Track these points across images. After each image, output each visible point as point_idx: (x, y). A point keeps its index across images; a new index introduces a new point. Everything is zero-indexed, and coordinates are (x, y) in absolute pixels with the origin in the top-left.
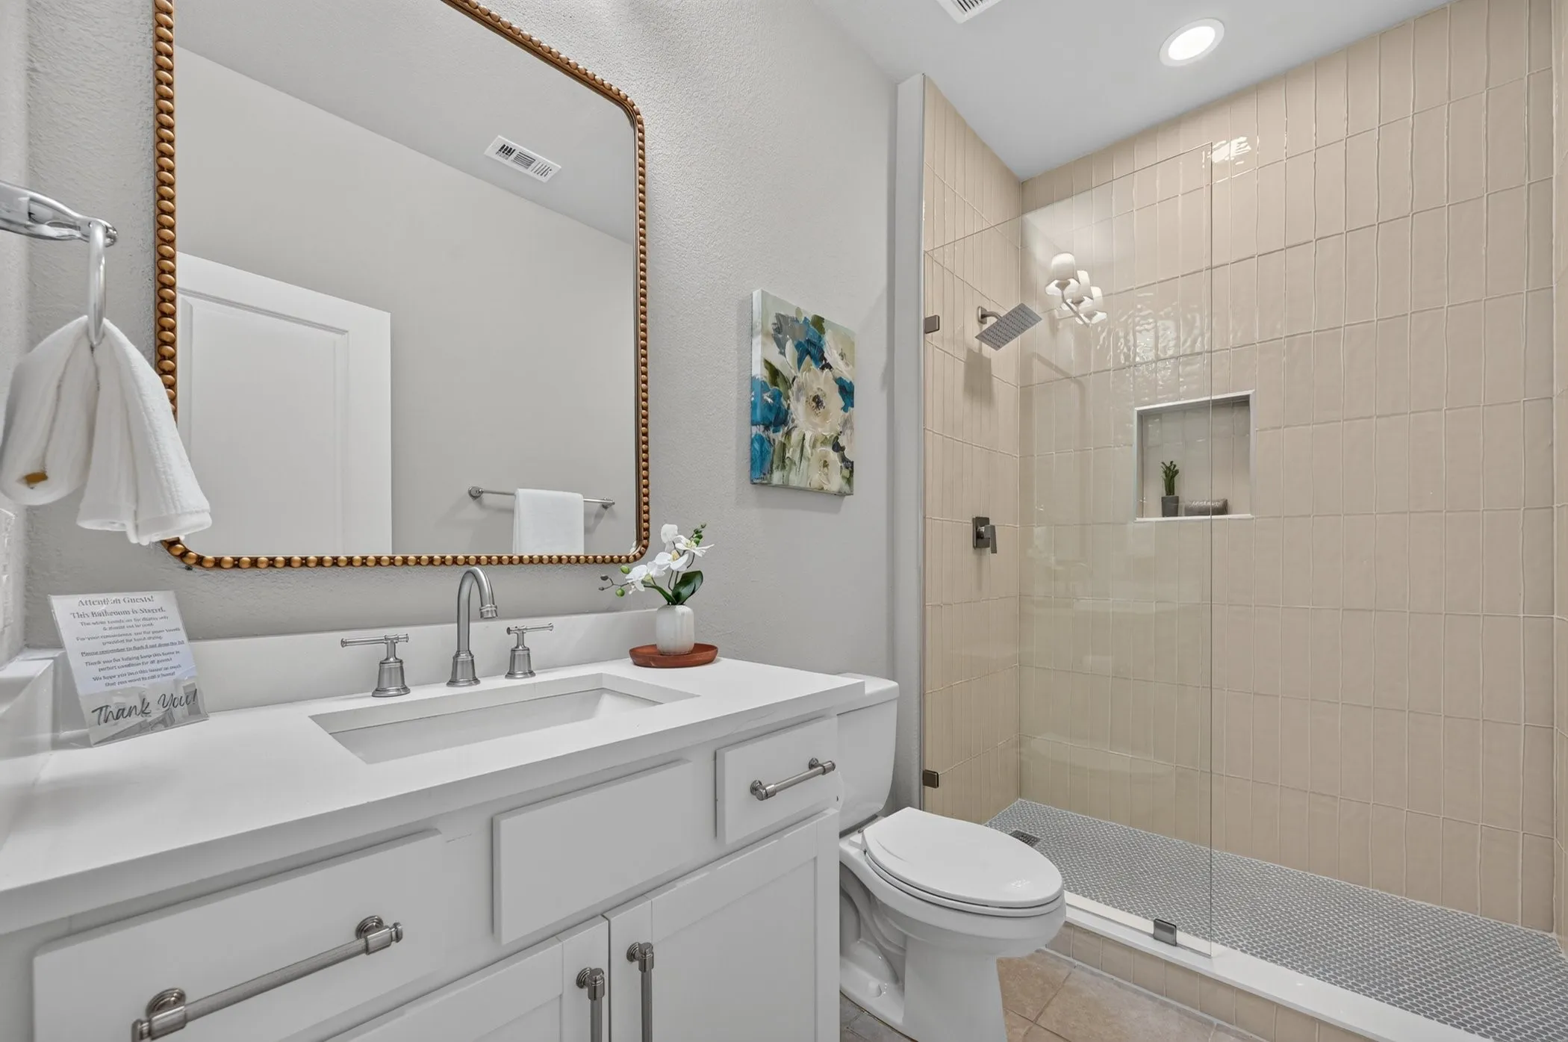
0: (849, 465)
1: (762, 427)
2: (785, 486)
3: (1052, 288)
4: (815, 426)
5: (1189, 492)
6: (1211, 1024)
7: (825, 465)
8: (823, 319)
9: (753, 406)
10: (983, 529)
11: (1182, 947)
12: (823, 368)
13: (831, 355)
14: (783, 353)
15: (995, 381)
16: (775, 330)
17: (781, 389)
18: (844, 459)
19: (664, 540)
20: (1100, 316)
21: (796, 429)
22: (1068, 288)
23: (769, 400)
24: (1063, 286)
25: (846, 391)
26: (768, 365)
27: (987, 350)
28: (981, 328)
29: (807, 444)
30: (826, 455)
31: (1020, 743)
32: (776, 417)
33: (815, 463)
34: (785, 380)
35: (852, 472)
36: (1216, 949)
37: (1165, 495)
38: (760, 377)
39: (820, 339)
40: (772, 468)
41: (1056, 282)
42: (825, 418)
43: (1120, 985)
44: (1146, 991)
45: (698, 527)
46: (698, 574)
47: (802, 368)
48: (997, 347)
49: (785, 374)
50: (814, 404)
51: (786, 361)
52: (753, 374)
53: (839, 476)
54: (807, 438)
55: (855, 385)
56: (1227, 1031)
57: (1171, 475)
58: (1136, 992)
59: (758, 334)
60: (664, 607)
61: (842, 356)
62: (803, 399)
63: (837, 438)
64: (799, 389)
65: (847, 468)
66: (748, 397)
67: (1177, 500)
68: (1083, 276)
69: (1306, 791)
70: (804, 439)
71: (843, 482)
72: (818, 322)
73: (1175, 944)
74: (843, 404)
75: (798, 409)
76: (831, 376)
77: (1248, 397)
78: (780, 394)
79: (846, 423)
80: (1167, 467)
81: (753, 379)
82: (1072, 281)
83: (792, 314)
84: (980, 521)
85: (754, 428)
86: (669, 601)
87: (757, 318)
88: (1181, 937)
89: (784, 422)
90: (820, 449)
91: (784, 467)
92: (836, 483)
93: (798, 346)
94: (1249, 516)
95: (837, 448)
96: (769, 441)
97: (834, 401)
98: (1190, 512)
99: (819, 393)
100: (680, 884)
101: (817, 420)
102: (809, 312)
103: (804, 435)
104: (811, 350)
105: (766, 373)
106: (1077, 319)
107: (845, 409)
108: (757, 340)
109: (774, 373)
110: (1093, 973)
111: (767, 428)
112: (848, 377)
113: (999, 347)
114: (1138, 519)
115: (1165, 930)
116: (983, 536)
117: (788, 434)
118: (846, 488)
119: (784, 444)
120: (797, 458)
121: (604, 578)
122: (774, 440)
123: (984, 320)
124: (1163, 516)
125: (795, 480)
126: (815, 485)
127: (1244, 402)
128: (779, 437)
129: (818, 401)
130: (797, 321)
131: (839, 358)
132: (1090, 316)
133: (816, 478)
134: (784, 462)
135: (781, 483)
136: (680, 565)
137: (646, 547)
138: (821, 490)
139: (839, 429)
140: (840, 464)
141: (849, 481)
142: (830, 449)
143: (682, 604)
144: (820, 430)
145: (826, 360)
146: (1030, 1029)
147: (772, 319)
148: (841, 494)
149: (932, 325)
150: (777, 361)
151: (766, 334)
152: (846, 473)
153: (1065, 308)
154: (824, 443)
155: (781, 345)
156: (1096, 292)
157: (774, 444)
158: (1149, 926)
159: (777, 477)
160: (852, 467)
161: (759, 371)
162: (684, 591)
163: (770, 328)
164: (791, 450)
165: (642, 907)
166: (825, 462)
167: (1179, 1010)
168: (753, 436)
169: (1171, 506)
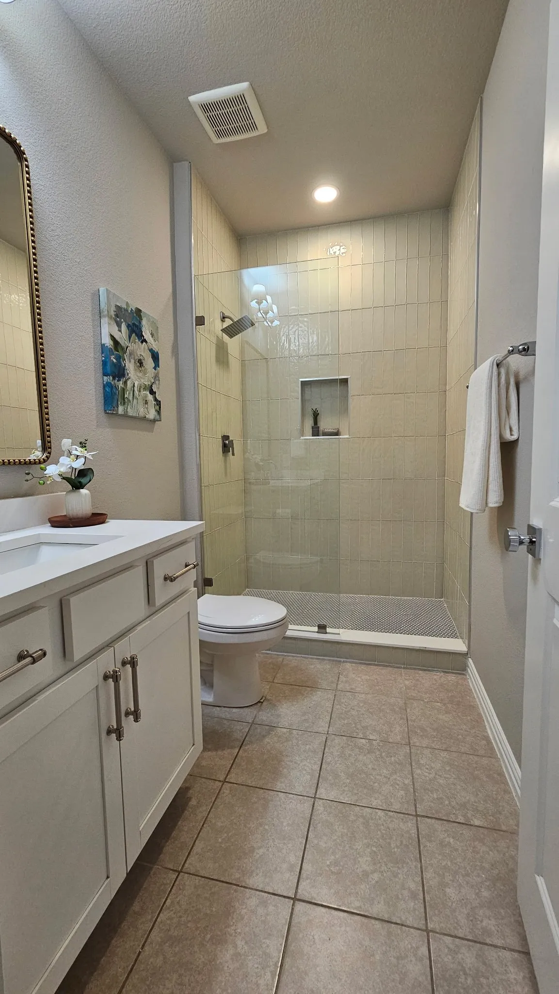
0: (158, 403)
1: (111, 378)
2: (125, 416)
3: (254, 304)
4: (139, 378)
5: (324, 425)
6: (340, 661)
7: (146, 402)
8: (141, 310)
9: (104, 363)
10: (227, 442)
11: (329, 633)
12: (142, 342)
13: (147, 335)
14: (120, 331)
15: (230, 356)
16: (115, 315)
17: (121, 354)
18: (156, 400)
19: (64, 449)
20: (276, 323)
21: (130, 380)
22: (262, 305)
23: (114, 360)
24: (259, 303)
25: (155, 357)
26: (113, 338)
27: (226, 338)
28: (222, 326)
29: (136, 389)
30: (146, 396)
31: (247, 559)
32: (119, 373)
33: (141, 402)
34: (122, 348)
35: (160, 407)
36: (341, 631)
37: (313, 425)
38: (108, 345)
39: (140, 323)
40: (118, 403)
41: (256, 300)
42: (145, 374)
43: (305, 658)
44: (315, 657)
45: (83, 441)
46: (90, 470)
47: (131, 341)
48: (231, 337)
49: (123, 345)
50: (138, 364)
51: (122, 335)
52: (103, 342)
53: (154, 411)
54: (136, 385)
55: (159, 352)
56: (346, 662)
57: (316, 415)
58: (312, 658)
59: (105, 316)
60: (70, 491)
61: (152, 335)
62: (132, 361)
63: (152, 386)
64: (130, 354)
65: (158, 405)
66: (100, 358)
67: (319, 427)
68: (269, 298)
69: (369, 561)
70: (134, 386)
71: (156, 413)
72: (139, 311)
73: (326, 633)
74: (153, 365)
75: (130, 366)
76: (147, 348)
77: (348, 379)
78: (120, 357)
79: (156, 377)
80: (314, 411)
81: (103, 346)
82: (264, 301)
83: (124, 306)
84: (225, 438)
85: (105, 378)
86: (73, 487)
87: (103, 305)
88: (328, 630)
89: (123, 375)
90: (143, 392)
91: (124, 404)
92: (152, 414)
93: (128, 326)
94: (348, 436)
95: (152, 392)
96: (115, 387)
97: (149, 363)
98: (325, 434)
99: (142, 358)
100: (139, 628)
101: (140, 375)
102: (133, 306)
103: (134, 384)
104: (135, 330)
105: (112, 343)
106: (265, 323)
107: (155, 368)
108: (105, 321)
109: (116, 342)
110: (293, 656)
111: (114, 379)
112: (155, 348)
113: (232, 337)
114: (302, 438)
115: (322, 628)
116: (227, 446)
117: (125, 383)
118: (158, 417)
119: (124, 389)
120: (131, 398)
121: (28, 474)
122: (118, 386)
123: (224, 320)
124: (313, 436)
125: (131, 412)
126: (142, 414)
127: (345, 381)
128: (121, 384)
129: (140, 363)
130: (127, 310)
131: (150, 336)
132: (272, 322)
133: (142, 411)
134: (124, 400)
135: (123, 413)
136: (79, 464)
137: (50, 453)
138: (144, 419)
139: (153, 381)
140: (154, 403)
141: (159, 412)
142: (148, 393)
143: (83, 489)
144: (142, 380)
145: (144, 337)
146: (271, 685)
147: (113, 309)
148: (154, 421)
149: (200, 321)
150: (117, 336)
151: (111, 318)
152: (157, 407)
153: (260, 315)
154: (145, 389)
155: (119, 325)
156: (275, 308)
157: (119, 388)
158: (316, 629)
159: (121, 409)
160: (160, 404)
161: (107, 341)
162: (84, 480)
163: (113, 313)
164: (128, 392)
165: (124, 641)
166: (146, 401)
167: (329, 660)
168: (105, 383)
169: (316, 432)
